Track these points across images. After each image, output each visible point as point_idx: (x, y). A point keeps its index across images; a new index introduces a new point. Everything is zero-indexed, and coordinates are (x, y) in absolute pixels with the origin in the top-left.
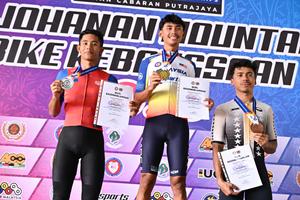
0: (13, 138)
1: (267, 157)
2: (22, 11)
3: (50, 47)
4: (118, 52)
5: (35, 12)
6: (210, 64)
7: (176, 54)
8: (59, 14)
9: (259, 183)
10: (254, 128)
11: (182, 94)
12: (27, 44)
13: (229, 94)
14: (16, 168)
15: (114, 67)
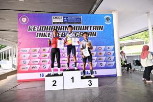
3: (49, 33)
4: (62, 33)
5: (45, 27)
6: (80, 34)
7: (71, 32)
8: (50, 27)
11: (73, 41)
12: (45, 33)
15: (62, 36)
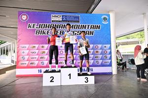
0: (43, 48)
1: (88, 48)
2: (42, 25)
3: (48, 31)
4: (61, 31)
5: (44, 25)
6: (78, 32)
7: (69, 31)
8: (49, 25)
9: (86, 53)
11: (71, 39)
14: (44, 54)
15: (60, 34)
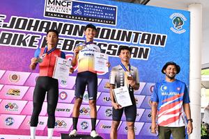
2: (19, 20)
3: (33, 38)
4: (66, 41)
5: (26, 21)
6: (110, 48)
8: (37, 22)
10: (129, 78)
12: (22, 36)
13: (118, 62)
14: (15, 96)
15: (64, 48)
